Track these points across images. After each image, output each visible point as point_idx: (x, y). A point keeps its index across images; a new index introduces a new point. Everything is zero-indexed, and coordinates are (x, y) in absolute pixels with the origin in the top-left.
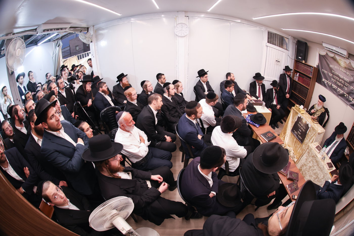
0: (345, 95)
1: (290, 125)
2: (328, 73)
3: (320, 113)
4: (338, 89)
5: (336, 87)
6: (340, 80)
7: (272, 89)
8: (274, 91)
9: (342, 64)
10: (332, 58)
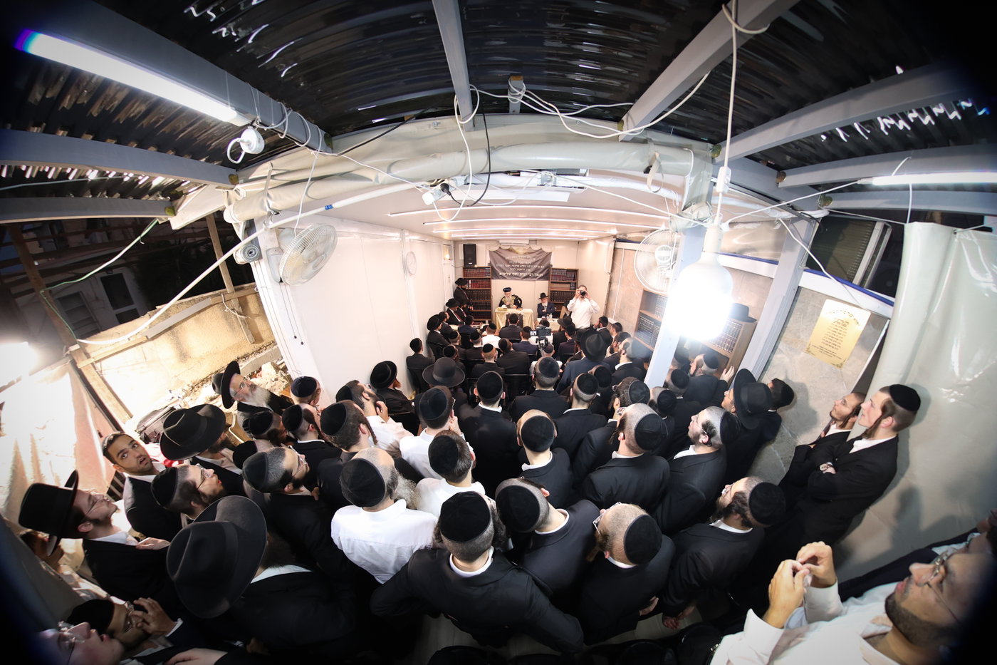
0: (530, 275)
3: (513, 301)
5: (517, 273)
6: (521, 266)
9: (521, 251)
10: (508, 250)
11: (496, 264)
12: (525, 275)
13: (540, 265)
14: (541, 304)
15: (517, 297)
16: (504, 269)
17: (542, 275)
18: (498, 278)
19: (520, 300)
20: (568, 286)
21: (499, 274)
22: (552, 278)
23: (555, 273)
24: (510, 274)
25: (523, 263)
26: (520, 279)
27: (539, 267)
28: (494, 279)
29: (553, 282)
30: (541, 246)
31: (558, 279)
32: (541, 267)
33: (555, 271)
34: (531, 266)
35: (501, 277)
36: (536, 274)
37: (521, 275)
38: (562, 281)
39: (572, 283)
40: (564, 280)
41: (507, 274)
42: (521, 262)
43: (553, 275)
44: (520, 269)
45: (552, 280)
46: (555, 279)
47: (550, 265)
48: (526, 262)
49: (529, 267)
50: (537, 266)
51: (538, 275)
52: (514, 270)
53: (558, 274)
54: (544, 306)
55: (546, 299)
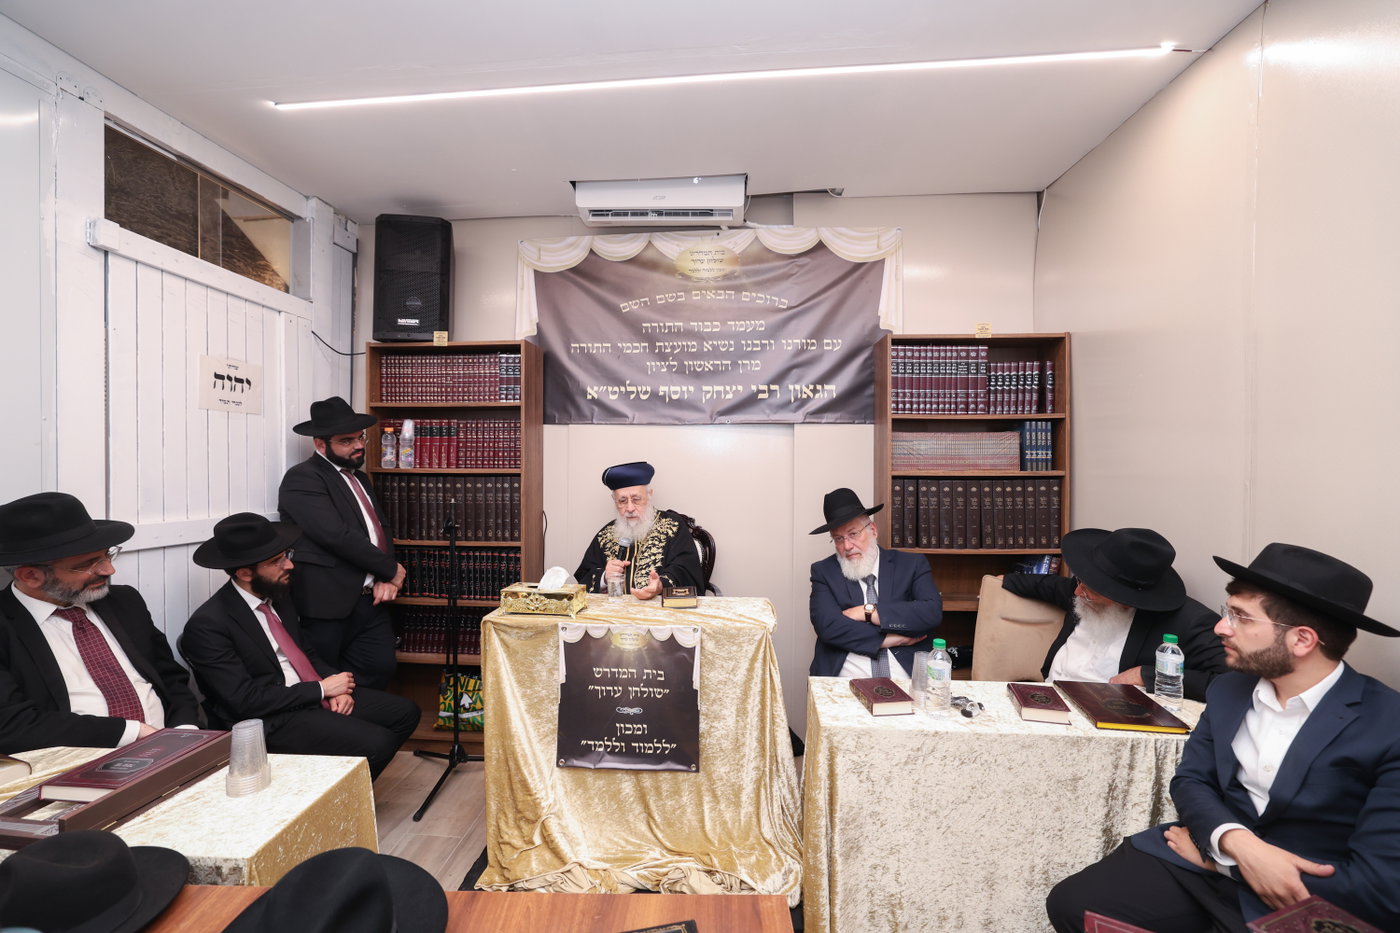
0: (761, 396)
1: (533, 734)
2: (614, 347)
3: (654, 550)
4: (705, 388)
5: (685, 388)
6: (707, 346)
7: (227, 594)
8: (253, 601)
9: (705, 266)
10: (633, 261)
11: (568, 336)
12: (731, 393)
13: (818, 333)
15: (684, 521)
16: (612, 364)
17: (832, 390)
18: (582, 418)
19: (705, 538)
20: (1009, 443)
21: (584, 393)
22: (893, 402)
23: (912, 369)
24: (646, 393)
25: (717, 326)
26: (705, 417)
27: (813, 348)
28: (554, 423)
29: (900, 425)
30: (817, 231)
31: (934, 406)
32: (828, 344)
33: (912, 357)
34: (763, 342)
35: (593, 410)
36: (796, 387)
37: (709, 396)
38: (961, 416)
39: (1034, 427)
40: (972, 406)
41: (633, 392)
42: (708, 327)
43: (895, 380)
44: (700, 366)
45: (890, 415)
46: (918, 403)
47: (882, 327)
48: (733, 323)
49: (752, 351)
50: (798, 341)
51: (808, 396)
52: (670, 367)
53: (932, 374)
54: (856, 584)
55: (868, 530)
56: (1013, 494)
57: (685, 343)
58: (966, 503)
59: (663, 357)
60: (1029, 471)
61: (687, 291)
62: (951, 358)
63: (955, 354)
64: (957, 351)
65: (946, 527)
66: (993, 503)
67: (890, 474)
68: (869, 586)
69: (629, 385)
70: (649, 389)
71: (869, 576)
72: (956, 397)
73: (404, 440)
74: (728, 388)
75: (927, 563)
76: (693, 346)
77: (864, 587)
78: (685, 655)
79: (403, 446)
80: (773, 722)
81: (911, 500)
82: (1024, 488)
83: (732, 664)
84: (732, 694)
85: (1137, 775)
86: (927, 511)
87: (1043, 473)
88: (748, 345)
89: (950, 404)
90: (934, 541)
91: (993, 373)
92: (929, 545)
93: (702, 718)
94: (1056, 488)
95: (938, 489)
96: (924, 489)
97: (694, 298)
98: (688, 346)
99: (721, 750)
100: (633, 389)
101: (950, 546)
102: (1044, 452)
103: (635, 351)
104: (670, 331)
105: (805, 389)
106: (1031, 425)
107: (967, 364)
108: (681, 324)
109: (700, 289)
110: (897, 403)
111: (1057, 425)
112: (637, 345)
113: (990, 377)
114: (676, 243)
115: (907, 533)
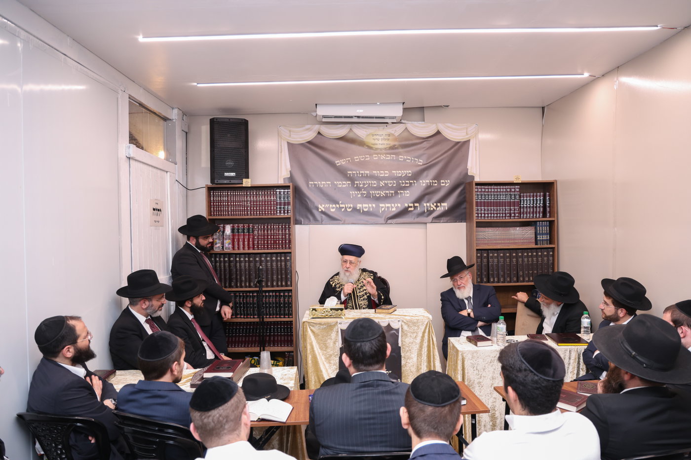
0: (410, 209)
1: (329, 370)
2: (333, 184)
4: (381, 205)
5: (370, 205)
6: (382, 184)
9: (380, 142)
10: (342, 139)
11: (307, 178)
12: (394, 207)
13: (438, 177)
14: (451, 292)
16: (332, 193)
17: (445, 206)
18: (316, 221)
19: (385, 283)
20: (529, 232)
21: (317, 209)
22: (476, 213)
23: (485, 197)
24: (350, 208)
25: (387, 174)
26: (382, 220)
27: (435, 185)
28: (301, 224)
29: (480, 225)
30: (437, 125)
31: (495, 215)
32: (443, 183)
33: (485, 192)
34: (411, 181)
35: (322, 217)
36: (427, 205)
37: (383, 209)
38: (508, 220)
39: (541, 224)
40: (513, 215)
41: (343, 208)
42: (382, 174)
43: (477, 202)
44: (378, 193)
45: (475, 220)
46: (488, 214)
47: (469, 174)
48: (395, 172)
49: (405, 186)
50: (428, 181)
51: (434, 209)
52: (362, 194)
53: (494, 200)
54: (463, 300)
55: (468, 276)
56: (532, 256)
57: (370, 182)
58: (511, 261)
59: (358, 189)
60: (539, 245)
61: (371, 155)
62: (503, 192)
63: (504, 190)
64: (505, 188)
65: (502, 273)
66: (523, 261)
67: (475, 248)
68: (468, 301)
69: (341, 204)
70: (352, 206)
71: (468, 297)
72: (505, 211)
73: (226, 235)
74: (393, 205)
75: (494, 290)
76: (375, 184)
77: (466, 302)
78: (395, 332)
79: (226, 239)
80: (434, 358)
81: (485, 260)
82: (537, 253)
83: (415, 334)
84: (415, 348)
85: (572, 361)
86: (492, 265)
87: (546, 246)
88: (403, 183)
89: (503, 214)
90: (496, 280)
91: (522, 198)
92: (493, 282)
93: (402, 359)
94: (551, 253)
95: (498, 255)
96: (491, 255)
97: (374, 158)
98: (372, 184)
99: (411, 372)
100: (343, 206)
101: (504, 282)
102: (546, 236)
103: (343, 186)
104: (362, 176)
105: (432, 205)
106: (539, 224)
107: (510, 195)
108: (368, 172)
109: (377, 154)
110: (478, 214)
111: (551, 223)
112: (345, 182)
113: (521, 200)
114: (365, 130)
115: (483, 276)
